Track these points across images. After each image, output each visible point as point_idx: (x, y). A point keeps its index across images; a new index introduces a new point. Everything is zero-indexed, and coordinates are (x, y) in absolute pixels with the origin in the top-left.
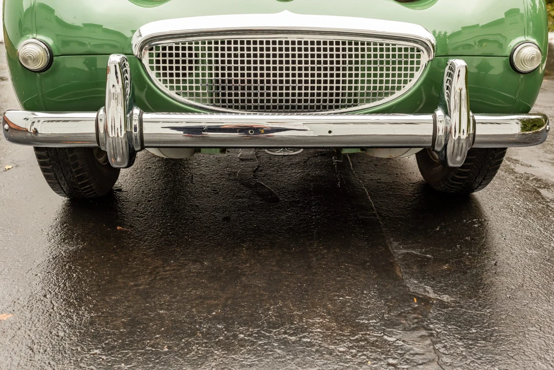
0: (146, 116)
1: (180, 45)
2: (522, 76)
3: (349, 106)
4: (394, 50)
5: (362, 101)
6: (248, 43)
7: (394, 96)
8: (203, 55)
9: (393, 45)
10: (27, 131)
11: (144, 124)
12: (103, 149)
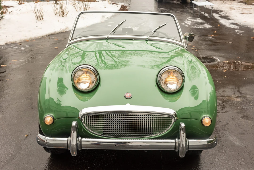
0: (83, 139)
1: (94, 116)
2: (205, 127)
10: (45, 142)
11: (82, 142)
12: (69, 149)
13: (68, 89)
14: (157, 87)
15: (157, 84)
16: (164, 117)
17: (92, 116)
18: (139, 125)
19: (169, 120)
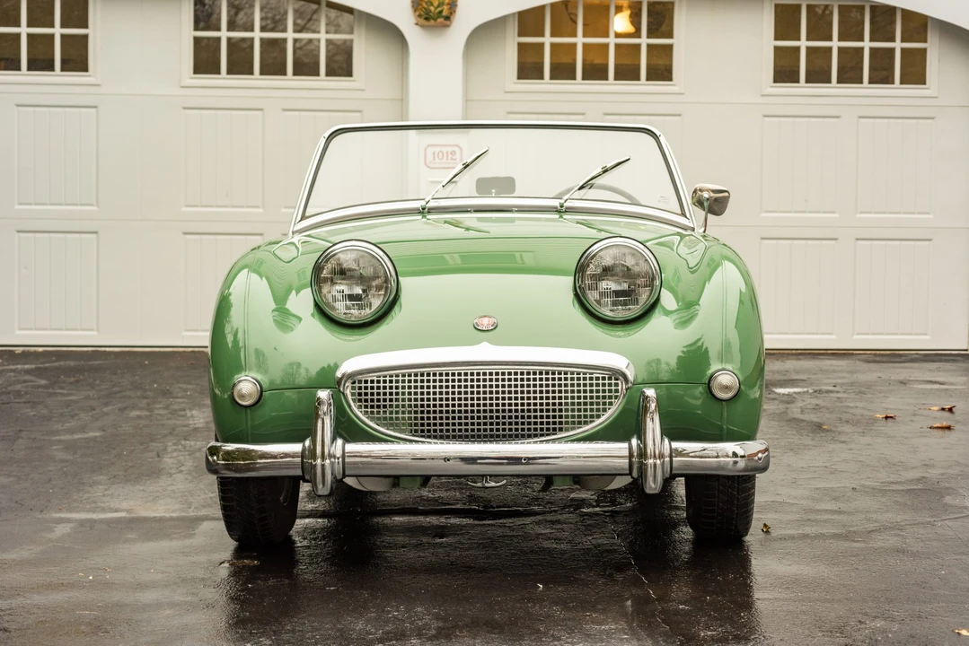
0: (350, 446)
1: (382, 379)
2: (724, 403)
3: (548, 435)
4: (591, 379)
5: (561, 430)
6: (447, 375)
7: (594, 424)
8: (403, 387)
9: (590, 374)
13: (300, 319)
14: (577, 305)
15: (576, 295)
16: (594, 376)
17: (376, 379)
18: (519, 402)
19: (610, 385)
